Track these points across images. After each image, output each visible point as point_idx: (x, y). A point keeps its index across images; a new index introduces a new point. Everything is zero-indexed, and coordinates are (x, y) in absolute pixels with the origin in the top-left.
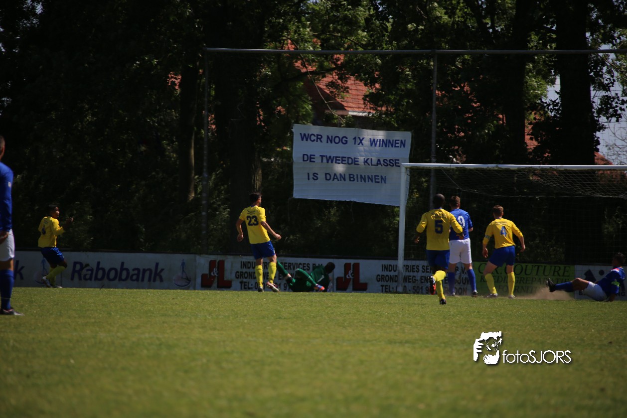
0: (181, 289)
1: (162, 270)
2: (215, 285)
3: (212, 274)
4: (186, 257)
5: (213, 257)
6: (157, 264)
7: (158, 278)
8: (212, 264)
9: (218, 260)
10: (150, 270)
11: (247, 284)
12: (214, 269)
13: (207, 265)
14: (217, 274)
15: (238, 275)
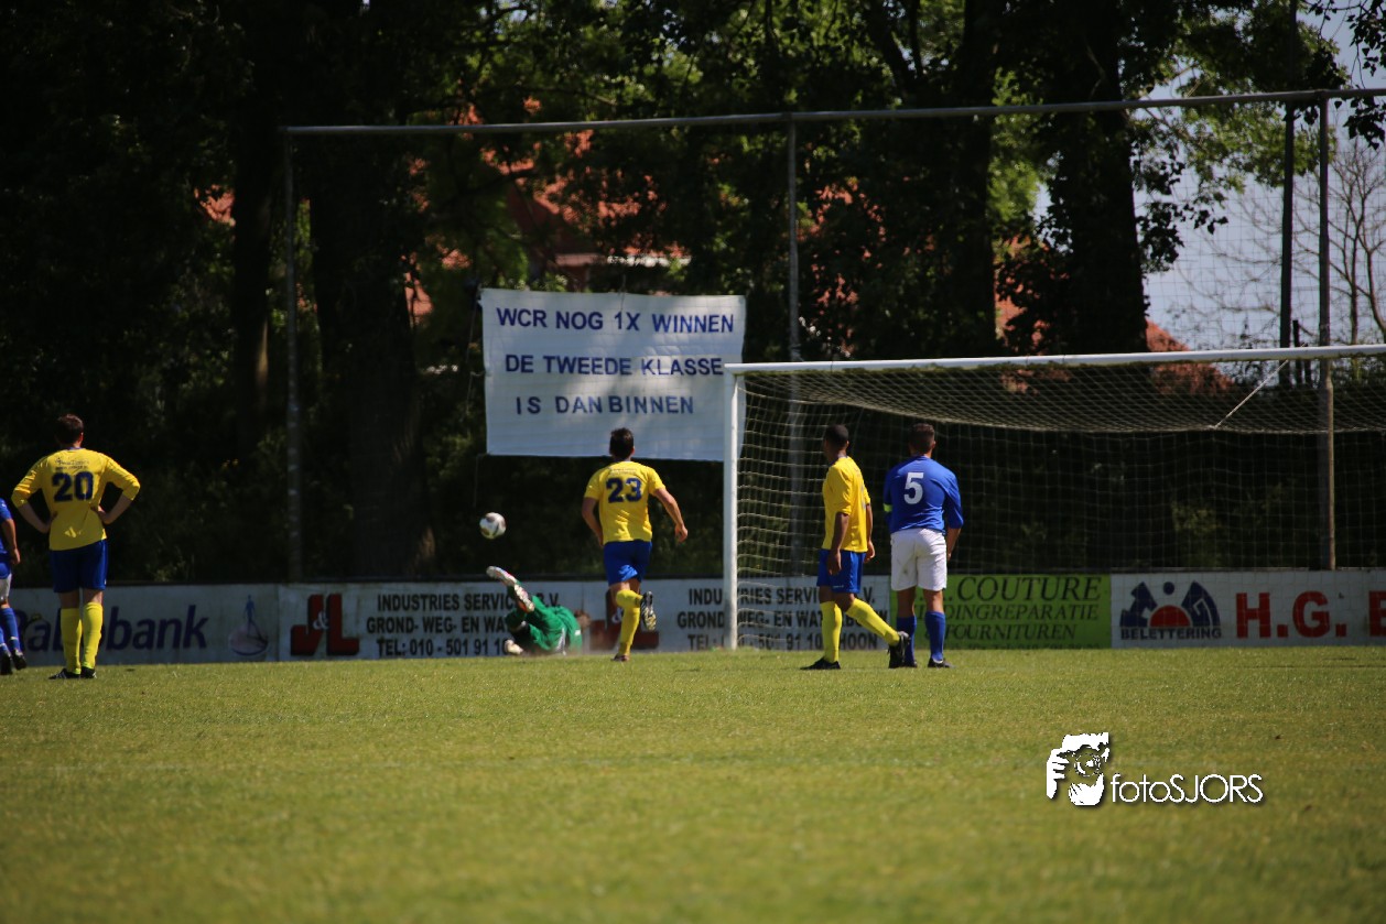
0: (244, 661)
1: (204, 621)
2: (322, 648)
3: (315, 626)
4: (256, 591)
5: (315, 589)
6: (192, 609)
7: (194, 638)
8: (314, 604)
9: (327, 595)
10: (177, 622)
11: (393, 644)
12: (320, 616)
13: (304, 607)
14: (327, 625)
15: (373, 626)
